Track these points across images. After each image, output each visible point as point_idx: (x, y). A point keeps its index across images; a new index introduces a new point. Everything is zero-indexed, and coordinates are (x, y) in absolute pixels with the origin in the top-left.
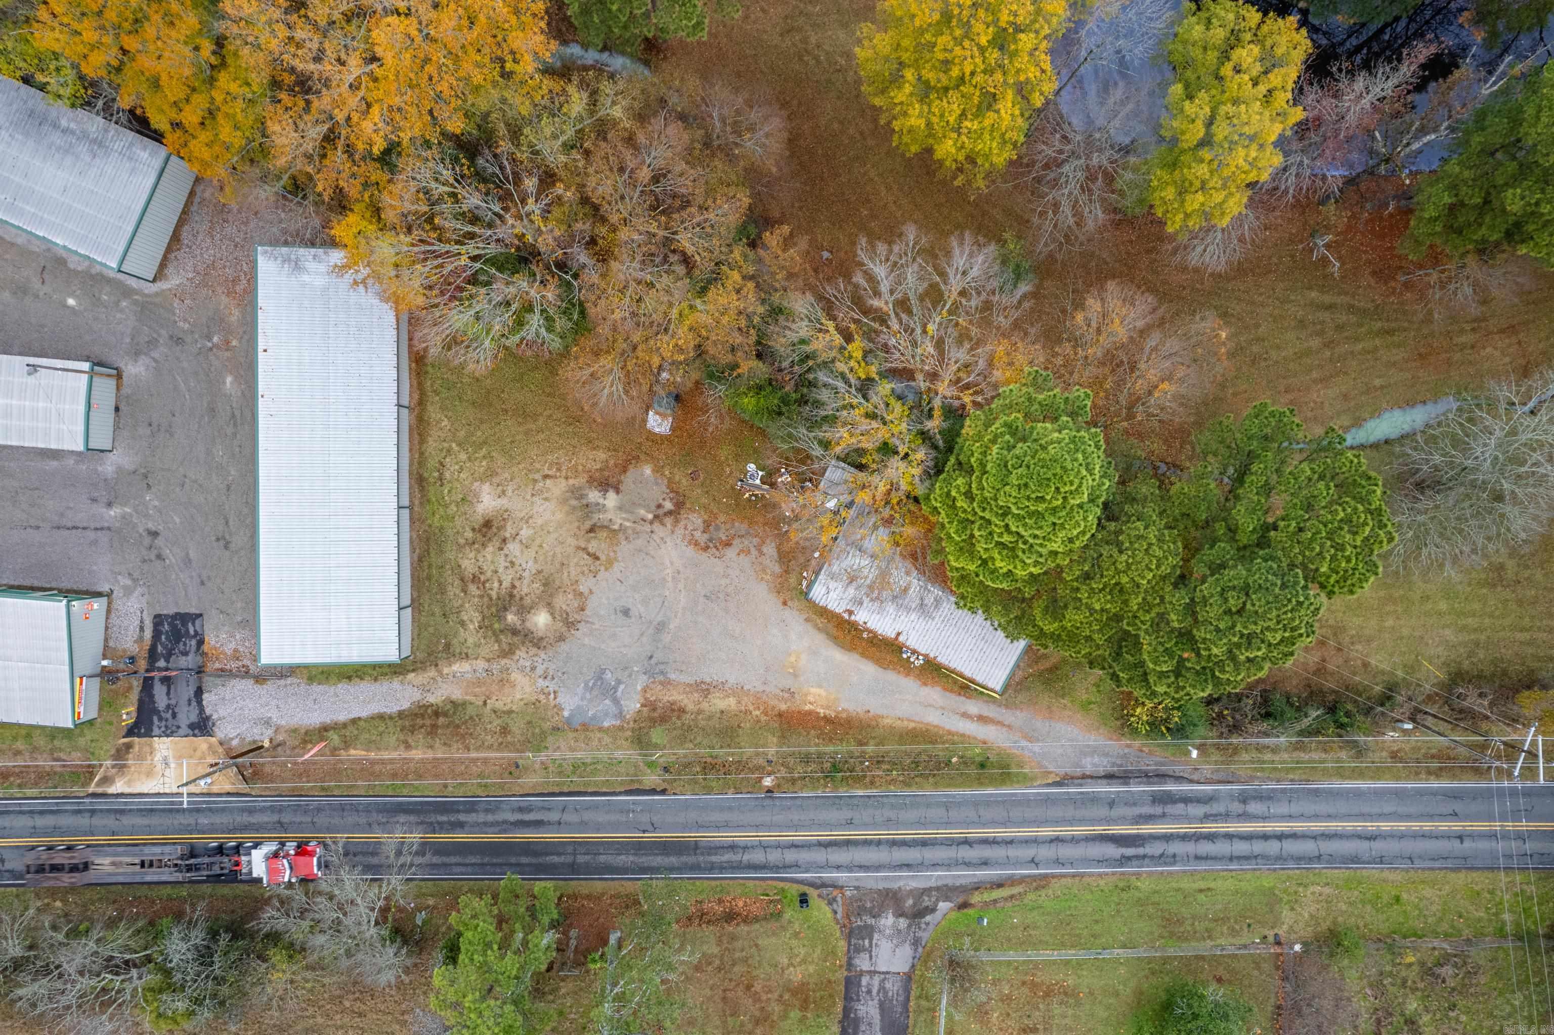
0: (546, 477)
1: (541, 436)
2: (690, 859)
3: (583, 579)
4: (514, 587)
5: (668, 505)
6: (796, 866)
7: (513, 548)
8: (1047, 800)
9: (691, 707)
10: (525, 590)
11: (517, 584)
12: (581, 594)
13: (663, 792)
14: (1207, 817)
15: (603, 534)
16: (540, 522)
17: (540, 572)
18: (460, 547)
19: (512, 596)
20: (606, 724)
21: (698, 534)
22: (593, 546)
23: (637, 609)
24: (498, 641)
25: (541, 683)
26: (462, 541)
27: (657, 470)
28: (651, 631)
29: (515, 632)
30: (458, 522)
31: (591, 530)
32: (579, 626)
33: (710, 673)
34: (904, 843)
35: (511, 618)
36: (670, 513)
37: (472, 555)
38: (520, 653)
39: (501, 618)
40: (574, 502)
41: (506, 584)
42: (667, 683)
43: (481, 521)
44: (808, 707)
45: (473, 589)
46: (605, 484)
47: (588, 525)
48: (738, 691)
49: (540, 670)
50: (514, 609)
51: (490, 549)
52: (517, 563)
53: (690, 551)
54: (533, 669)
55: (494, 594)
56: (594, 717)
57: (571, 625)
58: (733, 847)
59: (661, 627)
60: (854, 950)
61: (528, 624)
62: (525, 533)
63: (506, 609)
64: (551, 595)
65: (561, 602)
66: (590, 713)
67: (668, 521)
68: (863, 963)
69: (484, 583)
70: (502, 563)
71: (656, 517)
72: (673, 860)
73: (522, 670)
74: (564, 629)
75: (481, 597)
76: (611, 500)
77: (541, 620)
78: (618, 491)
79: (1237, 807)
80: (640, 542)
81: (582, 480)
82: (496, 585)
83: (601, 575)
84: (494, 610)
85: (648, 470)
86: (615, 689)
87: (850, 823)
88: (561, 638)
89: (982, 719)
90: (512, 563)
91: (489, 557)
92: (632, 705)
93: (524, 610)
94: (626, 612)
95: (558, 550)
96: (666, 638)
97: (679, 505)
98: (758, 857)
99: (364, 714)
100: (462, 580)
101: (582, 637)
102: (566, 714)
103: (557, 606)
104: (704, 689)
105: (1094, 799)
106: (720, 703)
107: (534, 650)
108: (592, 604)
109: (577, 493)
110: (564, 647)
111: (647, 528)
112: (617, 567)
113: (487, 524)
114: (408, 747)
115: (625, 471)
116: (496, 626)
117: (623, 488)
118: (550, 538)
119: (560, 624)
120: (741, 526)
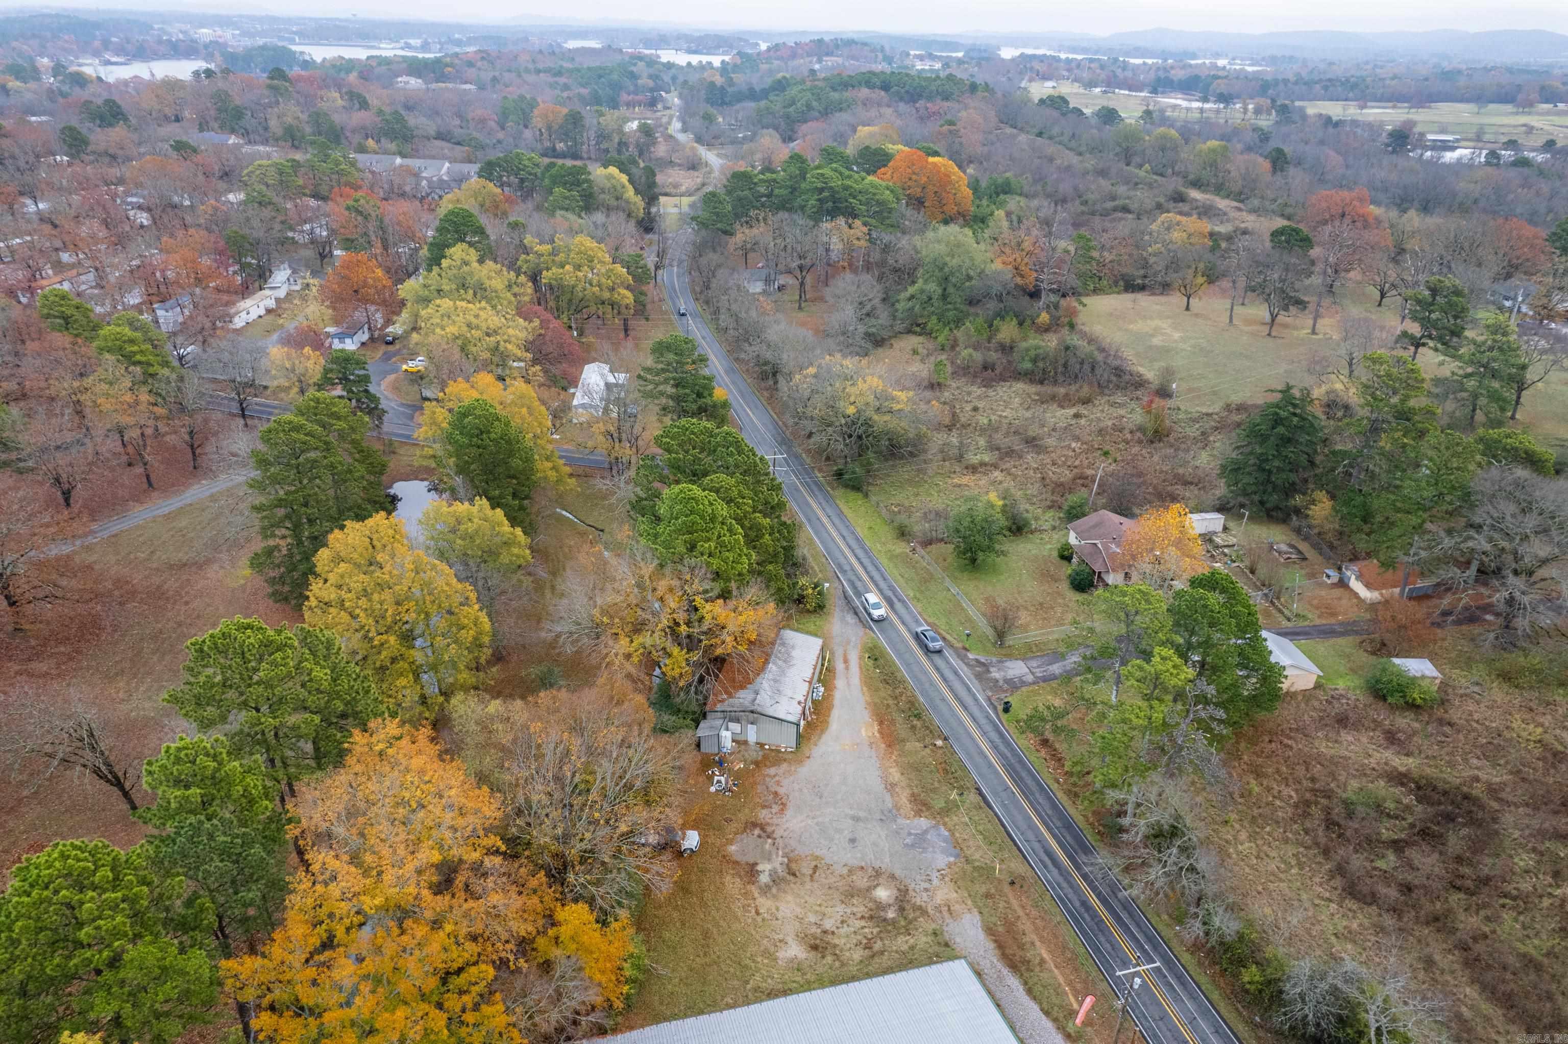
0: (758, 913)
1: (722, 923)
2: (1018, 767)
3: (837, 872)
4: (863, 917)
5: (757, 831)
6: (988, 717)
7: (828, 924)
9: (908, 791)
10: (862, 909)
11: (859, 915)
12: (850, 871)
13: (978, 789)
14: (860, 579)
15: (794, 866)
16: (799, 910)
17: (843, 902)
18: (843, 965)
19: (871, 918)
20: (946, 833)
21: (774, 811)
22: (807, 871)
23: (847, 834)
24: (915, 919)
25: (936, 882)
26: (837, 964)
27: (731, 842)
28: (861, 824)
29: (902, 909)
30: (820, 970)
31: (794, 875)
32: (876, 867)
33: (877, 785)
34: (942, 676)
35: (891, 914)
36: (763, 829)
37: (848, 954)
38: (918, 902)
39: (894, 922)
40: (774, 890)
41: (863, 923)
42: (897, 807)
43: (813, 953)
44: (877, 735)
45: (878, 946)
46: (751, 872)
47: (790, 878)
48: (883, 769)
49: (927, 885)
50: (882, 914)
51: (836, 941)
52: (841, 919)
53: (789, 813)
54: (926, 890)
55: (875, 931)
56: (945, 841)
57: (878, 873)
58: (995, 747)
59: (855, 819)
60: (1023, 683)
61: (891, 902)
62: (812, 918)
63: (885, 920)
64: (860, 891)
65: (861, 881)
66: (943, 845)
67: (769, 829)
68: (1030, 678)
69: (869, 940)
70: (846, 930)
71: (769, 837)
72: (1024, 774)
73: (931, 898)
74: (884, 876)
75: (882, 939)
76: (764, 867)
77: (883, 894)
78: (756, 864)
79: (850, 573)
80: (793, 843)
81: (754, 889)
82: (866, 930)
83: (827, 862)
84: (889, 928)
85: (733, 848)
86: (916, 835)
87: (943, 700)
88: (893, 877)
89: (846, 661)
90: (842, 922)
91: (843, 941)
92: (924, 823)
93: (880, 906)
94: (853, 841)
95: (819, 893)
96: (862, 814)
97: (755, 825)
98: (994, 735)
99: (1036, 1007)
100: (873, 956)
101: (885, 863)
102: (952, 859)
103: (866, 885)
104: (891, 787)
106: (895, 775)
107: (911, 893)
108: (855, 863)
109: (765, 890)
110: (898, 873)
111: (779, 841)
112: (818, 853)
113: (815, 948)
114: (1042, 962)
115: (737, 862)
116: (903, 923)
117: (752, 861)
118: (811, 900)
119: (881, 880)
120: (760, 789)
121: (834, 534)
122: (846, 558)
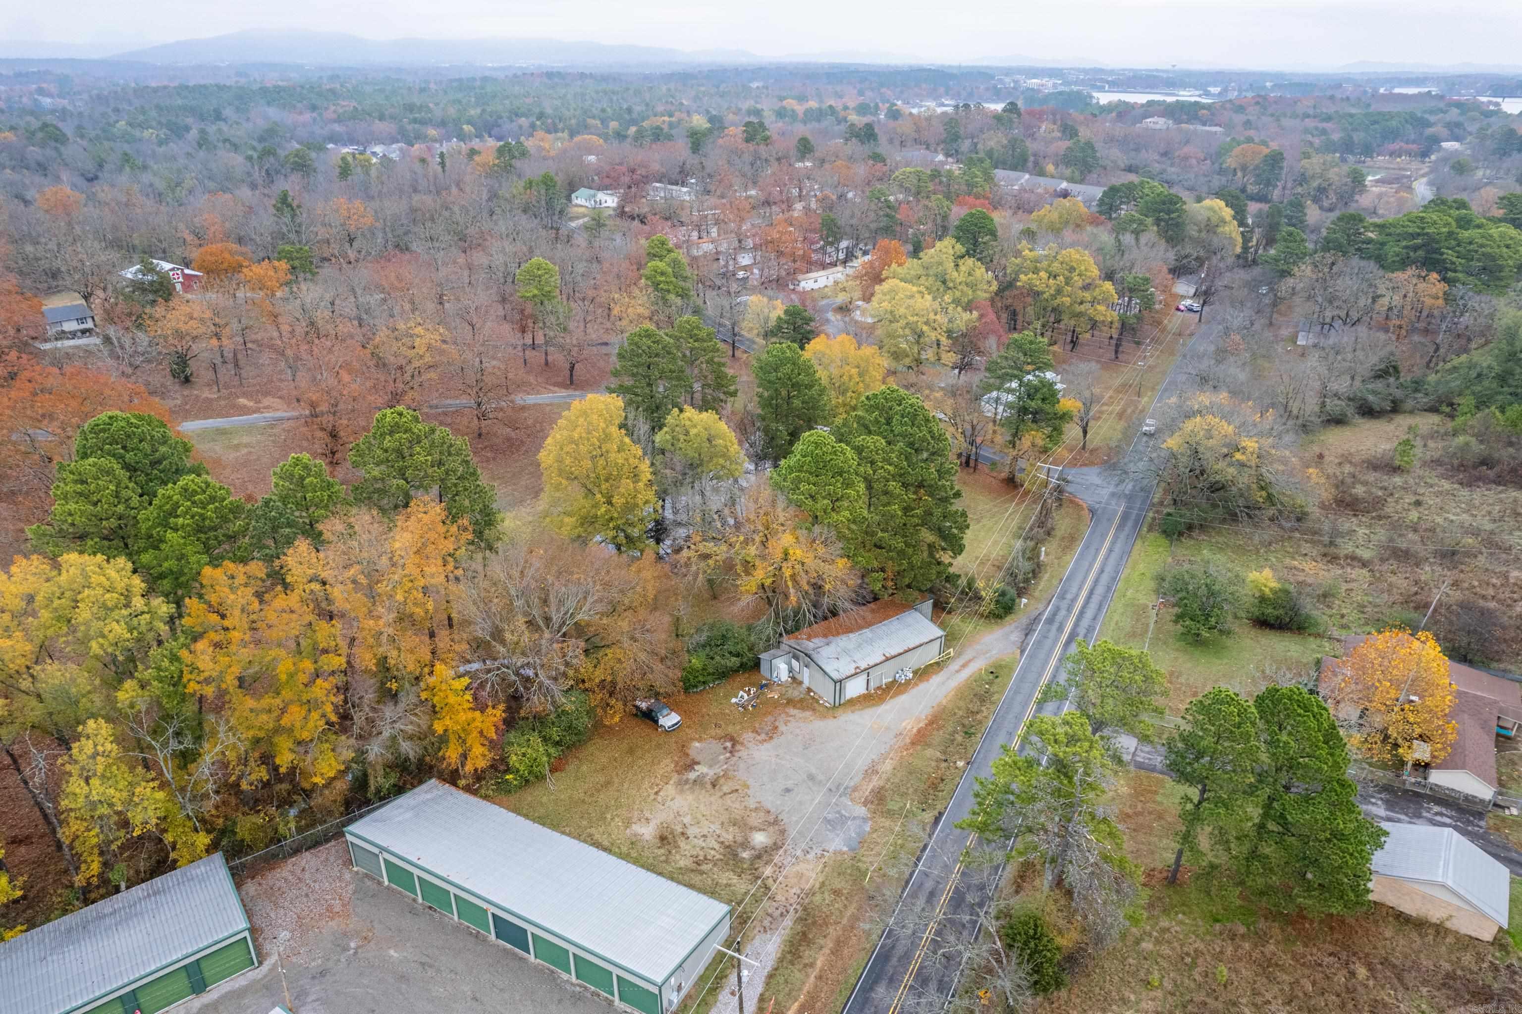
0: (656, 793)
1: (626, 786)
3: (746, 803)
4: (722, 843)
5: (729, 744)
7: (691, 831)
8: (1031, 657)
9: (881, 783)
10: (731, 837)
11: (722, 839)
12: (756, 809)
13: (941, 814)
14: (1069, 611)
15: (722, 781)
16: (686, 809)
17: (722, 823)
18: (666, 860)
19: (728, 847)
20: (868, 829)
21: (759, 738)
22: (726, 789)
23: (789, 784)
25: (810, 856)
26: (663, 858)
27: (700, 740)
28: (810, 784)
29: (759, 857)
30: (646, 853)
31: (714, 786)
32: (780, 817)
33: (862, 764)
35: (745, 854)
36: (733, 746)
37: (678, 857)
38: (778, 860)
39: (740, 860)
40: (687, 787)
41: (717, 846)
42: (855, 789)
43: (657, 840)
44: (915, 730)
45: (704, 867)
46: (689, 766)
47: (709, 786)
48: (884, 757)
49: (800, 853)
50: (740, 850)
51: (682, 844)
52: (705, 833)
53: (766, 745)
54: (796, 856)
55: (718, 856)
56: (858, 833)
57: (776, 822)
59: (811, 777)
61: (757, 847)
62: (687, 820)
63: (737, 855)
64: (745, 825)
65: (755, 820)
66: (853, 835)
67: (738, 747)
69: (706, 859)
70: (701, 843)
71: (731, 752)
74: (777, 827)
75: (715, 865)
76: (701, 769)
77: (759, 838)
78: (698, 763)
80: (742, 765)
81: (675, 777)
82: (713, 852)
83: (749, 792)
84: (731, 862)
85: (697, 744)
86: (842, 816)
88: (783, 832)
89: (964, 666)
90: (704, 836)
91: (688, 847)
92: (861, 811)
93: (745, 844)
94: (788, 790)
95: (714, 807)
96: (821, 777)
97: (732, 739)
99: (760, 989)
100: (692, 871)
101: (791, 819)
102: (845, 849)
103: (756, 824)
104: (872, 771)
105: (1039, 643)
106: (887, 766)
107: (781, 852)
108: (769, 806)
109: (681, 784)
110: (792, 833)
111: (735, 759)
112: (750, 782)
113: (663, 838)
114: (812, 965)
115: (688, 755)
116: (745, 866)
117: (697, 760)
118: (702, 807)
119: (771, 829)
120: (769, 719)
121: (1097, 565)
122: (1080, 588)
